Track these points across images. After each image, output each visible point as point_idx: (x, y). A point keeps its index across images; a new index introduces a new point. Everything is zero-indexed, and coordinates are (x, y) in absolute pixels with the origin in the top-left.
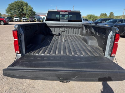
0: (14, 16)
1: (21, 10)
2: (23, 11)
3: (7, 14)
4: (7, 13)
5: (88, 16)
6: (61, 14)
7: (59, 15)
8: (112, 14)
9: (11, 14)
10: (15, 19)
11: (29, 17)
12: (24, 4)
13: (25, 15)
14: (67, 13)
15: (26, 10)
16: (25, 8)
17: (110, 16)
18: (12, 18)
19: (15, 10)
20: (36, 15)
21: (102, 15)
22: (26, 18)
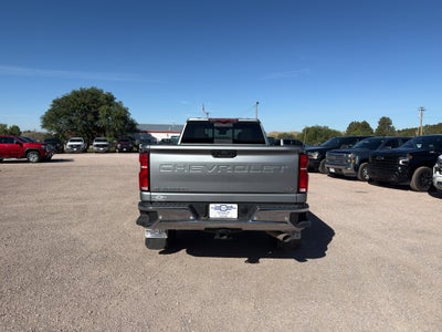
0: (66, 134)
1: (90, 117)
2: (96, 119)
3: (45, 131)
4: (44, 127)
5: (307, 130)
6: (218, 128)
7: (211, 130)
8: (385, 122)
9: (58, 129)
10: (69, 143)
11: (116, 137)
12: (101, 99)
13: (102, 131)
14: (231, 125)
15: (107, 116)
16: (103, 110)
17: (379, 129)
18: (59, 142)
19: (73, 118)
20: (139, 131)
21: (354, 126)
22: (105, 141)
